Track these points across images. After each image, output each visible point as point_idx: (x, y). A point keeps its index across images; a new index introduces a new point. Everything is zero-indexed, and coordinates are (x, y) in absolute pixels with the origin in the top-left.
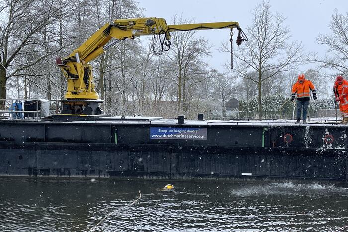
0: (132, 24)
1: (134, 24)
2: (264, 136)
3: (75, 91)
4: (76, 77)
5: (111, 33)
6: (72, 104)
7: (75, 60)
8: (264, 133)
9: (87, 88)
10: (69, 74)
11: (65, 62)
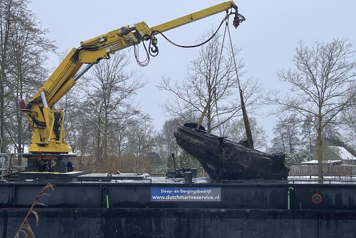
0: (103, 40)
1: (106, 40)
2: (289, 196)
3: (42, 143)
4: (43, 125)
5: (80, 58)
6: (39, 159)
7: (41, 102)
8: (289, 192)
9: (57, 138)
10: (35, 121)
11: (30, 106)
